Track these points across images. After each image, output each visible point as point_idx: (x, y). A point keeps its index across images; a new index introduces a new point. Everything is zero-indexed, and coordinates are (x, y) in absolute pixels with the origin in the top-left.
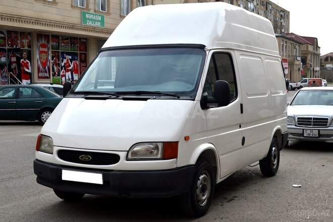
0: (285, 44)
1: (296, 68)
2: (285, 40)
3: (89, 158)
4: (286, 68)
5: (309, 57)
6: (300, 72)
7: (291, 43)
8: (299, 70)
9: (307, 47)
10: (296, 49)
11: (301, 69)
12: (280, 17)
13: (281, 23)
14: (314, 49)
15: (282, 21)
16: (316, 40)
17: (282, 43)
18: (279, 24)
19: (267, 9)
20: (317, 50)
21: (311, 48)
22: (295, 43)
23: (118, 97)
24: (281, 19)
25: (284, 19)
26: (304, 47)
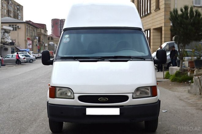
0: (28, 28)
1: (35, 44)
2: (29, 25)
3: (106, 99)
4: (30, 44)
5: (42, 37)
6: (37, 47)
7: (32, 27)
8: (37, 45)
9: (41, 31)
10: (35, 31)
11: (38, 45)
12: (17, 9)
13: (18, 13)
14: (44, 32)
15: (19, 12)
16: (45, 26)
17: (27, 27)
18: (17, 14)
19: (8, 3)
20: (46, 33)
21: (43, 31)
22: (34, 28)
23: (104, 60)
24: (18, 11)
25: (19, 11)
26: (39, 31)
